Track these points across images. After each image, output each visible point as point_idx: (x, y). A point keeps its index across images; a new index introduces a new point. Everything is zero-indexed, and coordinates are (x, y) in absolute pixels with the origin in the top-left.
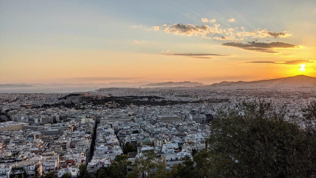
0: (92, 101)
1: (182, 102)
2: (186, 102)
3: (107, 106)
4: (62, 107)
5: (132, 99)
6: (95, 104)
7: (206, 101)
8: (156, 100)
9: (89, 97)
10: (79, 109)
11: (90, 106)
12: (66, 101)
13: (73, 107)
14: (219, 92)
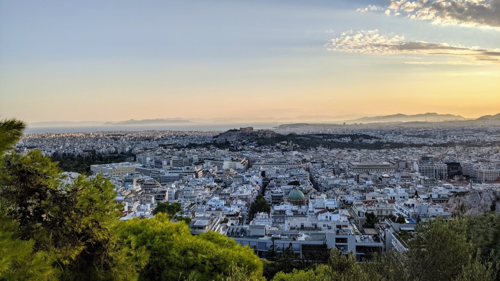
0: (256, 139)
1: (412, 145)
2: (420, 146)
3: (278, 148)
4: (212, 147)
5: (324, 138)
6: (260, 144)
7: (461, 144)
8: (364, 141)
9: (252, 134)
10: (235, 151)
11: (252, 147)
12: (218, 140)
13: (227, 148)
14: (491, 129)
